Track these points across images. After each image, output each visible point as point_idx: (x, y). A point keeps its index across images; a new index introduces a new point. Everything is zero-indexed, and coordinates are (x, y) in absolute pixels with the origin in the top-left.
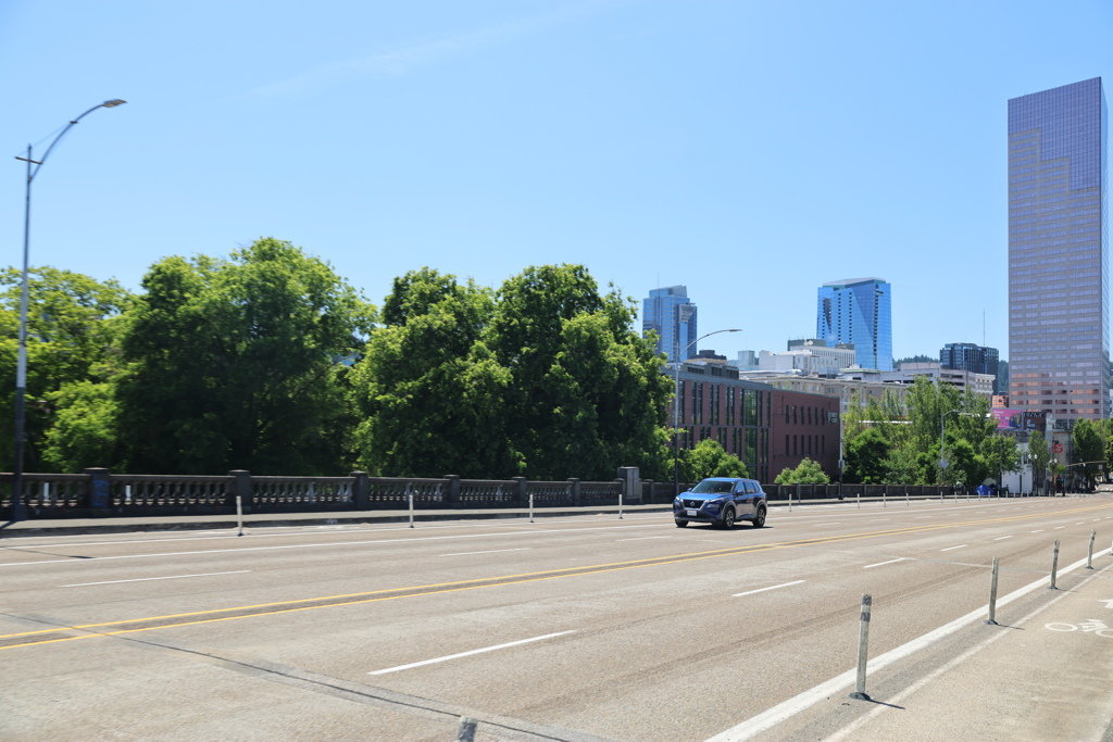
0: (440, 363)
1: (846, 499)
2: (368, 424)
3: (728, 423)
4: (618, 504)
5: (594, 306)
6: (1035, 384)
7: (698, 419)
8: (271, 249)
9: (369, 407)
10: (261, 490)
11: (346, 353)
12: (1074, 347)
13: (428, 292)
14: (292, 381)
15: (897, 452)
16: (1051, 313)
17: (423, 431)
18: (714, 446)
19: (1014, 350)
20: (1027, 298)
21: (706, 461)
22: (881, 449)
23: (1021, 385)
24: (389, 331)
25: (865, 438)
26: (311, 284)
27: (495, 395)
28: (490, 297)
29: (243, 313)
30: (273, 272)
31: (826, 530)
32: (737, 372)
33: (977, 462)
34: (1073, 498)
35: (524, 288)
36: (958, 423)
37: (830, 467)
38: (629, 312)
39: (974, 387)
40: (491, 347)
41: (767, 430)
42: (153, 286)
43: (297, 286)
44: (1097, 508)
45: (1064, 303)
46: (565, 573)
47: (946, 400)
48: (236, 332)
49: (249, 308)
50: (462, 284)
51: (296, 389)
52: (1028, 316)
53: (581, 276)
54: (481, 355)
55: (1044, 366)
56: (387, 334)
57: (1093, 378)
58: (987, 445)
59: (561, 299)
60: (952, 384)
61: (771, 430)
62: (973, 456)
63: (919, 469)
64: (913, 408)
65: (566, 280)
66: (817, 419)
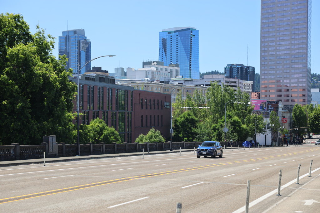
1: (174, 150)
3: (109, 109)
4: (43, 158)
5: (28, 39)
6: (273, 86)
7: (92, 107)
12: (293, 66)
15: (202, 123)
16: (282, 48)
18: (101, 122)
19: (263, 68)
20: (270, 39)
21: (96, 131)
22: (193, 122)
23: (266, 87)
25: (184, 116)
31: (162, 168)
32: (114, 80)
33: (243, 128)
34: (292, 147)
36: (233, 108)
37: (165, 133)
38: (50, 44)
39: (242, 88)
41: (131, 113)
44: (303, 152)
45: (289, 42)
47: (227, 94)
52: (270, 49)
53: (19, 21)
55: (278, 76)
57: (302, 83)
58: (249, 119)
59: (6, 35)
60: (231, 86)
61: (133, 113)
62: (241, 125)
63: (213, 133)
64: (210, 100)
65: (9, 23)
66: (158, 106)
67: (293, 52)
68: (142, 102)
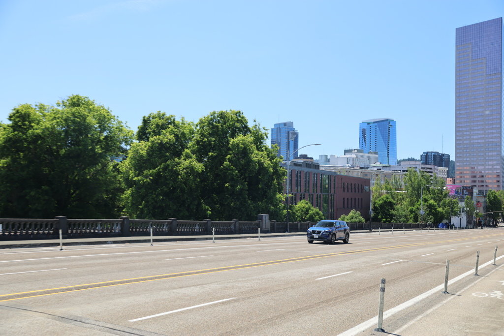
0: (167, 161)
1: (373, 230)
2: (129, 192)
3: (314, 192)
4: (258, 233)
5: (246, 132)
6: (468, 172)
7: (299, 190)
8: (78, 101)
9: (130, 183)
10: (72, 227)
11: (117, 155)
12: (487, 154)
13: (160, 124)
14: (89, 170)
15: (399, 206)
16: (476, 137)
17: (157, 196)
18: (307, 203)
19: (458, 155)
20: (464, 129)
21: (303, 211)
22: (391, 205)
23: (461, 173)
24: (140, 144)
25: (383, 199)
26: (99, 119)
27: (195, 177)
28: (193, 127)
29: (63, 134)
30: (79, 113)
31: (363, 246)
32: (319, 166)
33: (438, 211)
34: (487, 230)
35: (210, 123)
36: (429, 192)
37: (365, 214)
38: (264, 135)
39: (437, 174)
40: (193, 152)
41: (334, 195)
42: (14, 119)
43: (92, 120)
44: (497, 235)
45: (483, 132)
46: (231, 268)
47: (423, 180)
48: (59, 144)
49: (66, 132)
50: (178, 120)
51: (91, 174)
52: (465, 138)
53: (240, 116)
54: (188, 157)
55: (473, 163)
56: (139, 145)
57: (497, 169)
58: (444, 203)
59: (229, 128)
60: (427, 172)
61: (335, 195)
62: (437, 208)
63: (410, 215)
64: (407, 184)
65: (232, 118)
66: (359, 189)
67: (487, 140)
68: (344, 186)
